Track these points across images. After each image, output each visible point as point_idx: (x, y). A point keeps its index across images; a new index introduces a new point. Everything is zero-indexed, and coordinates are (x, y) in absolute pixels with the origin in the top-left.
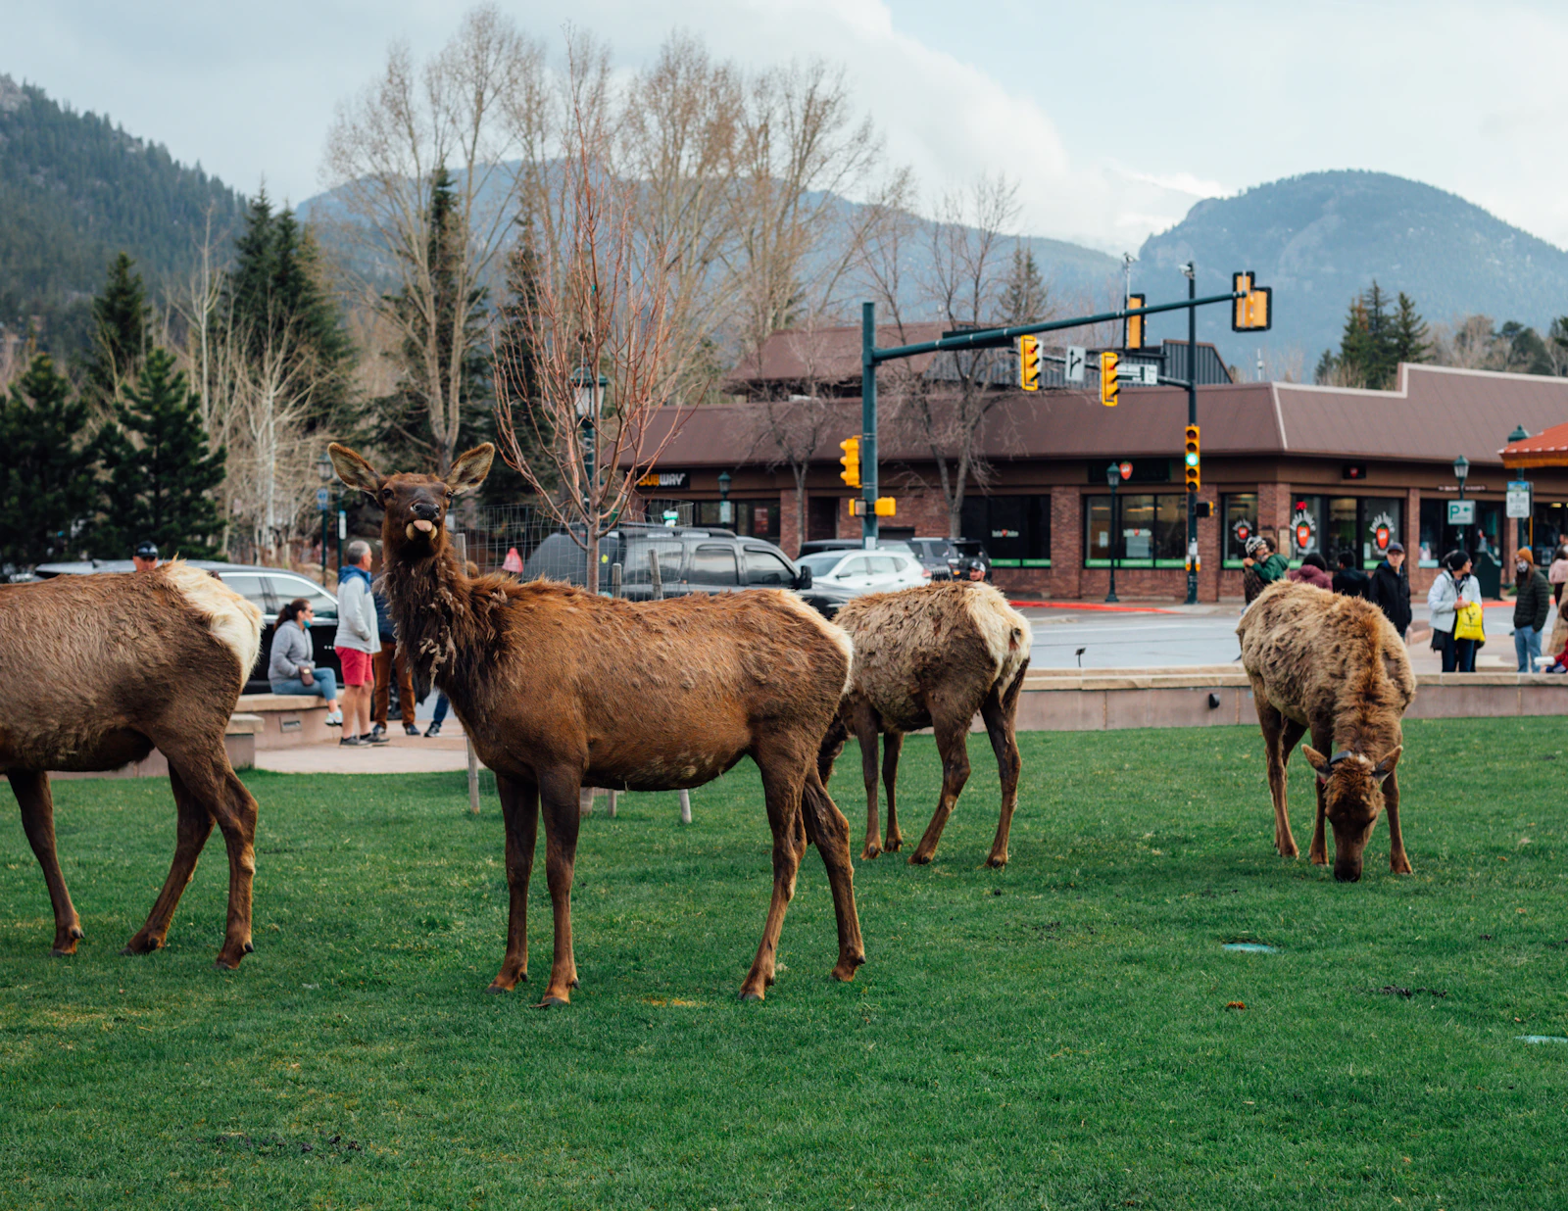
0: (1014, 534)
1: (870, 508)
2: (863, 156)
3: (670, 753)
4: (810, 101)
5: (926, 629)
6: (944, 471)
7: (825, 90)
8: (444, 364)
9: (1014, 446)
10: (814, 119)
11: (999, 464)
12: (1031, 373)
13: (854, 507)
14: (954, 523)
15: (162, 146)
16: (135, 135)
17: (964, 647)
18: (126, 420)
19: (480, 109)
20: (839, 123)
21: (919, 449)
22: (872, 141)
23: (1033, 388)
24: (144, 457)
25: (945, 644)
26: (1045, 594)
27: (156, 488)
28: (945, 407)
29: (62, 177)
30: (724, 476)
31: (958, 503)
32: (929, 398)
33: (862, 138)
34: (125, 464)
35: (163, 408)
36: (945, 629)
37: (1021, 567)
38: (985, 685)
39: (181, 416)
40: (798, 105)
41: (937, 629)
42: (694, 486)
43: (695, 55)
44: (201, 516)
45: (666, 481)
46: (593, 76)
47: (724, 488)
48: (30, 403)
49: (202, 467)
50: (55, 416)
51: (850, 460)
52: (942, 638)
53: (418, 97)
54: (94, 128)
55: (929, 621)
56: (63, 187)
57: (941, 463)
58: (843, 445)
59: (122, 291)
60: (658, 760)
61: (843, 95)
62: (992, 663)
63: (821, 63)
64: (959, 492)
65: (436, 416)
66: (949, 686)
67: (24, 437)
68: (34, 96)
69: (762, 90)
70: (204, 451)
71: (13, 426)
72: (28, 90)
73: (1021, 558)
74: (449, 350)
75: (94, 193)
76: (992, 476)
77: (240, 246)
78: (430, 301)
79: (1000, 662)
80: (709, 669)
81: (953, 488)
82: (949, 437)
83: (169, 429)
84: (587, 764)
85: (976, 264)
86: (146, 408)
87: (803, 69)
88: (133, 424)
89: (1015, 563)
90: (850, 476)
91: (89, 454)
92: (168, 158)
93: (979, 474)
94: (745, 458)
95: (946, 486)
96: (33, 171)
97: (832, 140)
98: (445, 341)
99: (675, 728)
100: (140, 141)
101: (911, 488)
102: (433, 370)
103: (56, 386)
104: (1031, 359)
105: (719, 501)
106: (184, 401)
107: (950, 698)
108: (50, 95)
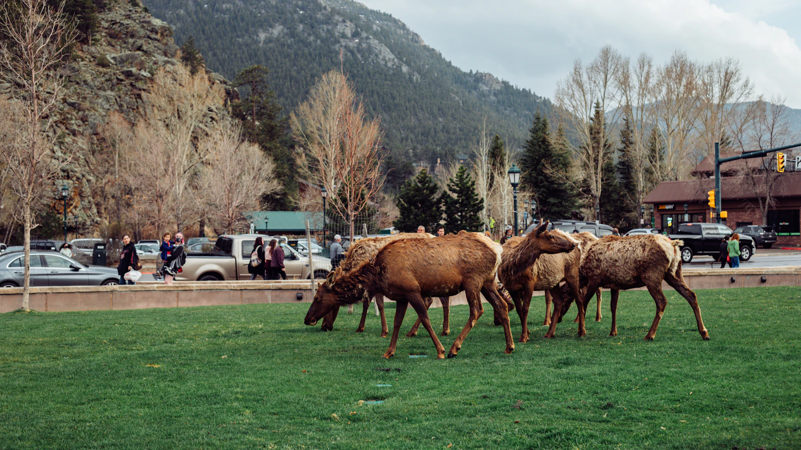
0: (787, 224)
1: (718, 215)
2: (747, 91)
3: (439, 285)
4: (726, 74)
5: (639, 252)
6: (760, 202)
7: (732, 68)
8: (596, 168)
9: (784, 192)
10: (728, 79)
11: (779, 199)
12: (781, 166)
13: (712, 215)
14: (765, 220)
15: (548, 99)
16: (539, 96)
17: (656, 256)
18: (450, 189)
19: (606, 82)
20: (738, 80)
21: (749, 194)
22: (749, 86)
23: (782, 171)
24: (456, 202)
25: (648, 256)
26: (798, 245)
27: (461, 212)
28: (760, 179)
29: (515, 111)
30: (686, 205)
31: (766, 213)
32: (754, 176)
33: (746, 85)
34: (450, 204)
35: (463, 185)
36: (647, 249)
37: (790, 235)
38: (665, 269)
39: (469, 188)
40: (723, 74)
41: (644, 250)
42: (677, 209)
43: (684, 59)
44: (475, 221)
45: (668, 207)
46: (646, 68)
47: (686, 209)
48: (419, 185)
49: (474, 205)
50: (428, 188)
51: (712, 198)
52: (646, 253)
53: (585, 78)
54: (526, 94)
55: (640, 248)
56: (516, 114)
57: (759, 199)
58: (709, 193)
59: (497, 148)
60: (436, 288)
61: (738, 70)
62: (668, 261)
63: (730, 60)
64: (766, 209)
65: (593, 186)
66: (651, 271)
67: (416, 196)
68: (505, 84)
69: (710, 70)
70: (477, 199)
71: (412, 192)
72: (503, 82)
73: (790, 232)
74: (597, 164)
75: (526, 116)
76: (776, 203)
77: (531, 131)
78: (591, 147)
79: (671, 260)
80: (448, 258)
81: (764, 208)
82: (761, 189)
83: (464, 193)
84: (420, 289)
85: (771, 128)
86: (457, 185)
87: (723, 62)
88: (454, 191)
89: (788, 234)
90: (712, 204)
91: (439, 201)
92: (550, 103)
93: (773, 203)
94: (692, 199)
95: (761, 207)
96: (505, 109)
97: (735, 86)
98: (596, 160)
99: (439, 277)
100: (541, 97)
101: (749, 208)
102: (593, 171)
103: (427, 179)
104: (781, 161)
105: (684, 214)
106: (470, 183)
107: (653, 275)
108: (511, 84)
